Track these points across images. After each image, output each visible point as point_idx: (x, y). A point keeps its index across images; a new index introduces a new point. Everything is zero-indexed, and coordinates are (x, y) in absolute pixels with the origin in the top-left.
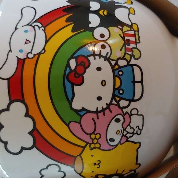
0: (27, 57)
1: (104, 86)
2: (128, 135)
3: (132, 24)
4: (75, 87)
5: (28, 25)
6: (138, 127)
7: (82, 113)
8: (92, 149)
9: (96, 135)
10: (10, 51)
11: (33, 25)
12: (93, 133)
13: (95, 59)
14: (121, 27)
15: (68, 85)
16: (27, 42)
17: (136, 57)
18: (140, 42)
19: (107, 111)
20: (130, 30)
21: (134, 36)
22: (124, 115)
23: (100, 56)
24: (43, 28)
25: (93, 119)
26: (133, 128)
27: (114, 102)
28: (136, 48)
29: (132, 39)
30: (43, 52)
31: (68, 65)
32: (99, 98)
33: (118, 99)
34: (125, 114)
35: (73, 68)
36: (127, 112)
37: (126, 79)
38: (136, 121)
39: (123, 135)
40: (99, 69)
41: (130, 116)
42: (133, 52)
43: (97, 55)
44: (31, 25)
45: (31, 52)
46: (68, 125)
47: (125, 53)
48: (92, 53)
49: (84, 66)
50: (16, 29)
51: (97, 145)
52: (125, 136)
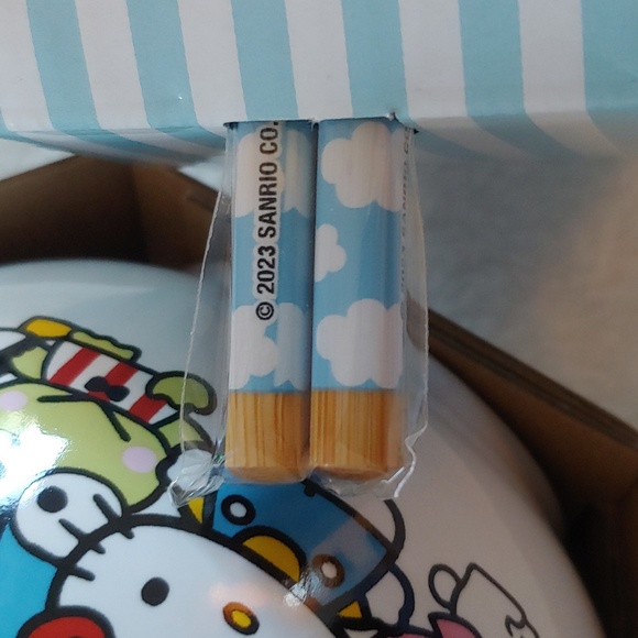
3: (20, 329)
6: (509, 621)
13: (87, 576)
14: (9, 377)
18: (137, 353)
20: (51, 351)
21: (88, 354)
23: (89, 542)
28: (157, 377)
29: (101, 367)
33: (353, 611)
34: (437, 634)
36: (433, 618)
40: (155, 592)
41: (453, 617)
43: (77, 553)
47: (154, 429)
48: (49, 572)
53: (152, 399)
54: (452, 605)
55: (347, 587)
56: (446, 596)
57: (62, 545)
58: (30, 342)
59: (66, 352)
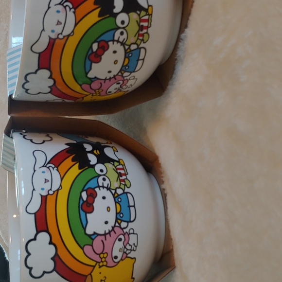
0: (49, 194)
1: (109, 211)
2: (128, 252)
3: (119, 159)
4: (88, 215)
5: (43, 166)
6: (134, 244)
8: (100, 267)
9: (104, 254)
10: (34, 189)
11: (48, 166)
12: (102, 253)
13: (100, 190)
14: (112, 163)
15: (82, 213)
16: (47, 181)
17: (128, 186)
18: (128, 174)
19: (112, 233)
20: (119, 165)
21: (123, 169)
22: (124, 235)
23: (103, 187)
24: (56, 168)
25: (102, 241)
26: (131, 246)
27: (117, 225)
28: (127, 179)
29: (122, 172)
30: (60, 188)
31: (81, 197)
32: (106, 223)
33: (119, 221)
34: (125, 234)
35: (85, 199)
36: (126, 232)
37: (124, 204)
40: (104, 198)
41: (129, 235)
42: (125, 182)
43: (101, 187)
44: (46, 166)
45: (51, 190)
46: (82, 249)
47: (120, 183)
48: (97, 185)
49: (93, 197)
50: (35, 171)
51: (105, 263)
52: (125, 253)
53: (124, 180)
54: (130, 234)
55: (122, 219)
57: (101, 184)
58: (118, 162)
59: (121, 167)
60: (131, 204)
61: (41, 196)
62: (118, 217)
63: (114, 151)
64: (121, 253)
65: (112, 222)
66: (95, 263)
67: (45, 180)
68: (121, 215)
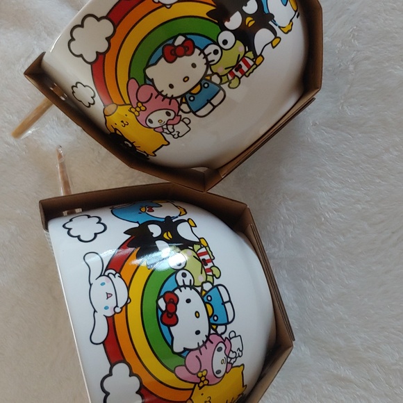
0: (115, 313)
1: (198, 317)
2: (232, 361)
3: (199, 239)
4: (171, 328)
5: (101, 276)
6: (239, 349)
7: (184, 355)
8: (200, 388)
9: (202, 372)
10: (95, 311)
11: (106, 274)
12: (200, 371)
13: (181, 291)
14: (191, 248)
15: (164, 328)
16: (109, 296)
17: (217, 276)
18: (214, 259)
19: (208, 343)
20: (201, 248)
21: (206, 253)
22: (223, 342)
23: (185, 286)
24: (118, 275)
25: (197, 356)
26: (235, 352)
27: (212, 332)
28: (214, 266)
29: (207, 257)
31: (158, 307)
32: (198, 333)
33: (215, 327)
34: (225, 341)
35: (164, 309)
36: (226, 338)
38: (236, 344)
39: (227, 363)
40: (188, 301)
41: (230, 341)
42: (212, 271)
43: (182, 286)
44: (104, 275)
45: (117, 306)
46: (173, 372)
47: (207, 275)
48: (176, 286)
49: (173, 303)
50: (91, 285)
51: (206, 382)
52: (230, 363)
53: (210, 270)
54: (231, 339)
55: (217, 323)
56: (231, 336)
57: (181, 283)
58: (199, 243)
59: (203, 250)
60: (226, 299)
61: (106, 317)
62: (212, 321)
63: (191, 226)
64: (225, 365)
65: (205, 330)
66: (193, 385)
67: (107, 294)
68: (216, 318)
